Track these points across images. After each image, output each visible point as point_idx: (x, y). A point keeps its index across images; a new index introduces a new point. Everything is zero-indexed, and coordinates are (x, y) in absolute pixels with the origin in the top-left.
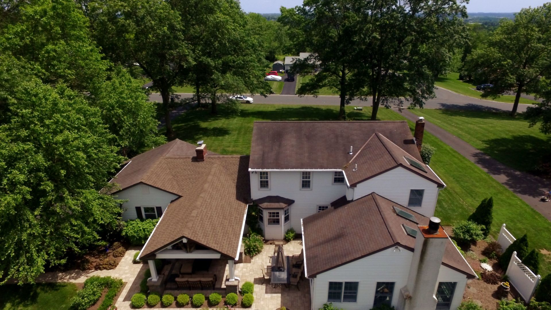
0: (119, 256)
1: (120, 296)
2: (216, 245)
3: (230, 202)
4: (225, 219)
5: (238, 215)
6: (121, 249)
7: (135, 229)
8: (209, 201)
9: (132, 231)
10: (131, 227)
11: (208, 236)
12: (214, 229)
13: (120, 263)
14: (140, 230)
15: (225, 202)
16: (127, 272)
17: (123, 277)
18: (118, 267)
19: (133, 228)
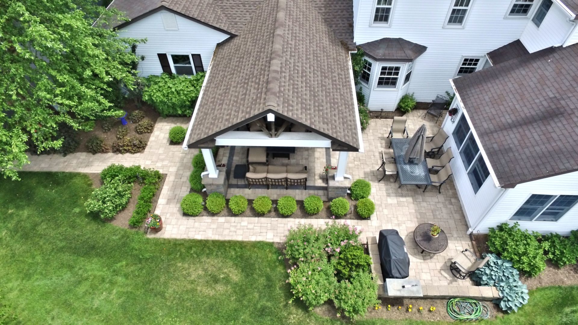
0: (145, 132)
1: (161, 196)
2: (325, 126)
3: (323, 48)
4: (325, 77)
5: (341, 70)
6: (145, 121)
7: (165, 92)
8: (293, 43)
9: (159, 94)
10: (156, 86)
11: (310, 109)
12: (315, 96)
13: (149, 143)
14: (173, 93)
15: (317, 46)
16: (162, 157)
17: (159, 164)
18: (147, 149)
19: (161, 89)
